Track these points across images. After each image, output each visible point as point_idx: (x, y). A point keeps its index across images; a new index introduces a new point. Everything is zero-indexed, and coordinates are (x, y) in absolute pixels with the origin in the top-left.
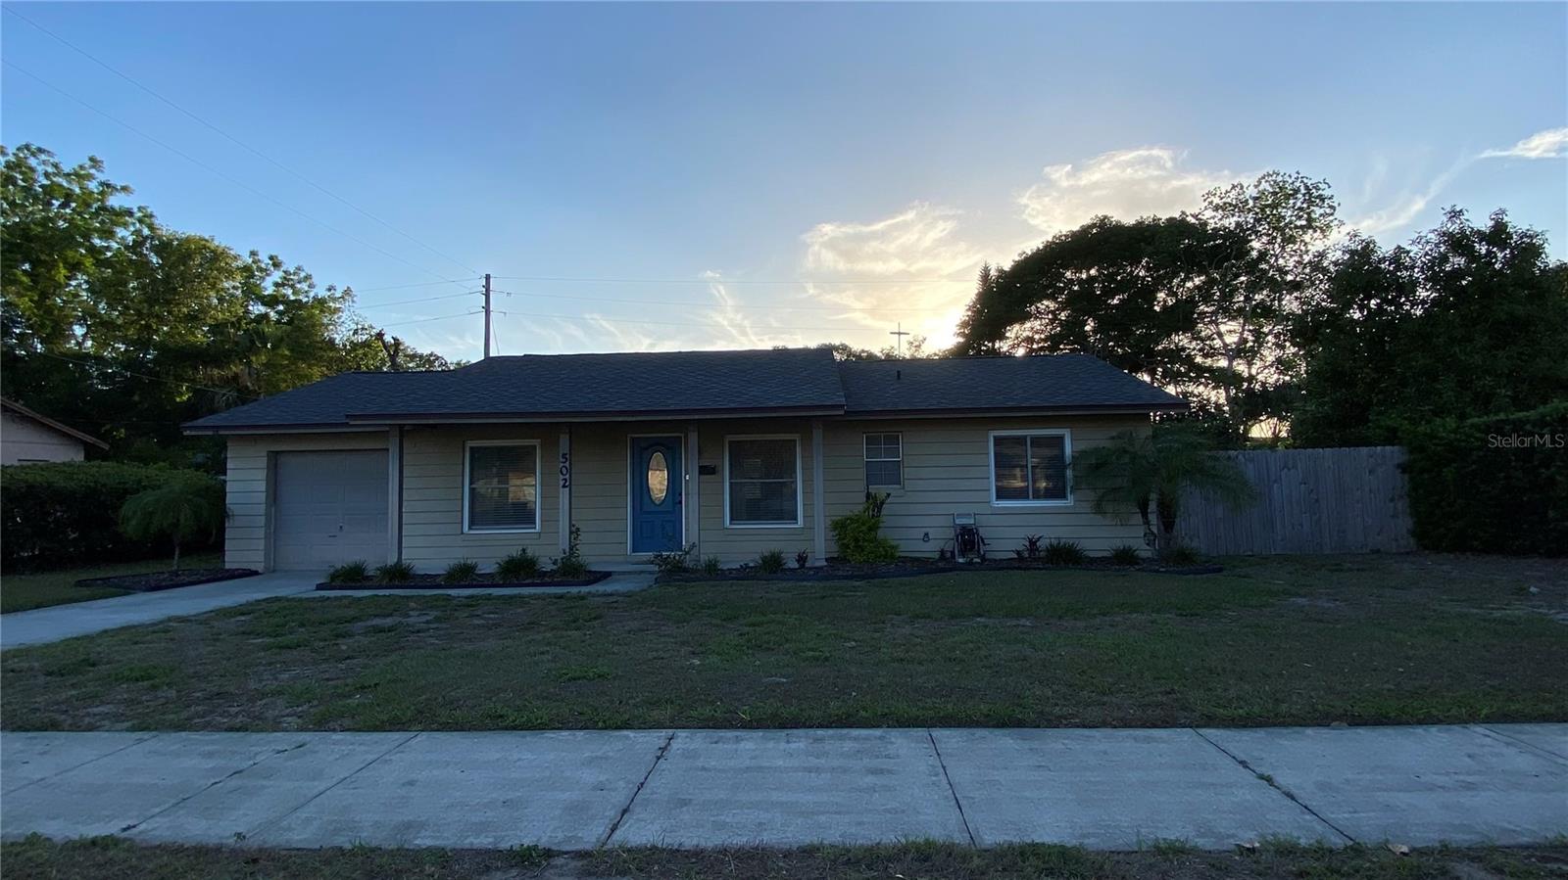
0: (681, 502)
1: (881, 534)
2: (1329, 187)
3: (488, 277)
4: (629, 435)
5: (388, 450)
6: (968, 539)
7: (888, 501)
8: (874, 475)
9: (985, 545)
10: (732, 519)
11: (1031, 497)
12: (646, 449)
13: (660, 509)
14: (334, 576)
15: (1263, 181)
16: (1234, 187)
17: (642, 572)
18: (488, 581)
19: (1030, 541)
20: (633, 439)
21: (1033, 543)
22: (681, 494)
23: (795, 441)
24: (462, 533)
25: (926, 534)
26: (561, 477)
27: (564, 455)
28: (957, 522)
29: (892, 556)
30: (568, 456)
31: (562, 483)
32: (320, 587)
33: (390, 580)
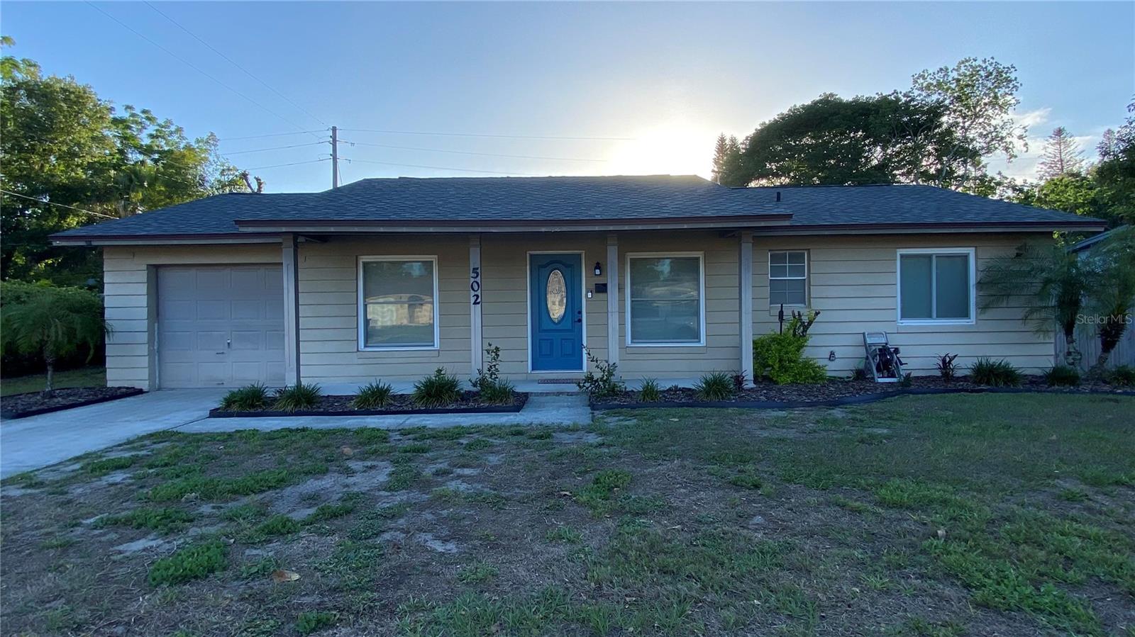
0: (580, 321)
1: (807, 353)
2: (1016, 70)
3: (334, 129)
4: (528, 252)
5: (282, 264)
6: (886, 358)
7: (818, 318)
8: (778, 293)
9: (902, 364)
10: (633, 338)
11: (934, 314)
12: (545, 266)
13: (559, 327)
14: (229, 402)
15: (962, 65)
16: (941, 69)
17: (559, 394)
18: (400, 405)
19: (944, 361)
20: (531, 255)
21: (946, 364)
22: (580, 313)
23: (698, 259)
24: (358, 351)
25: (832, 354)
26: (473, 293)
27: (475, 270)
28: (869, 341)
29: (822, 378)
30: (479, 271)
31: (473, 300)
32: (215, 414)
33: (296, 406)
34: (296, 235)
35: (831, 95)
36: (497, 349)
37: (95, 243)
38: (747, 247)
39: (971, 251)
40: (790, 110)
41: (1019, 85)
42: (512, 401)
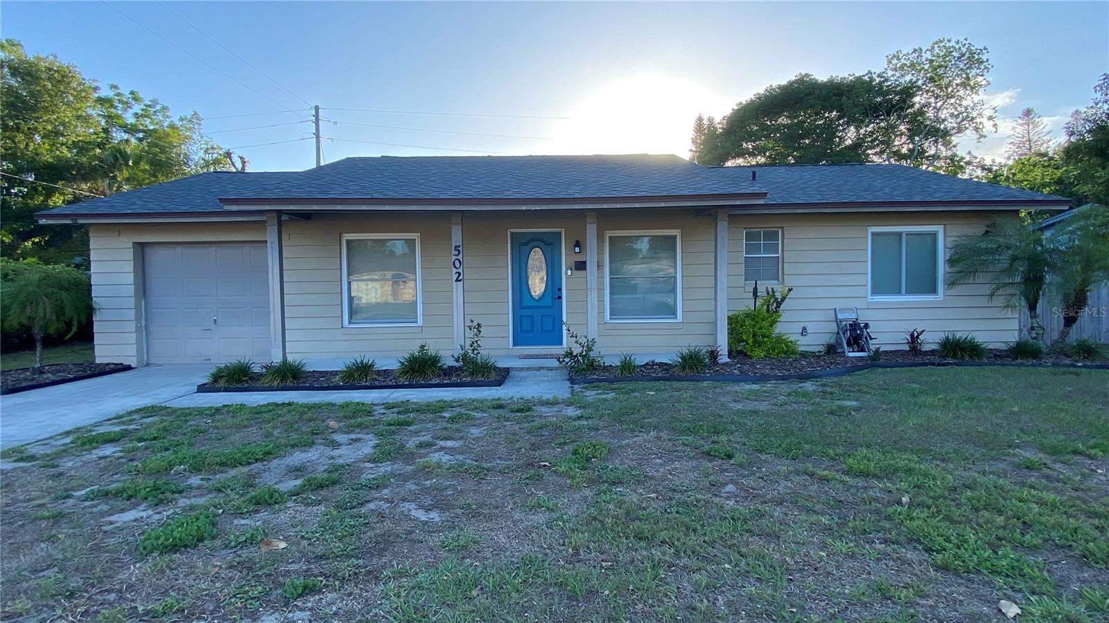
0: (560, 298)
1: (779, 329)
2: (988, 52)
3: (317, 108)
4: (509, 230)
5: (266, 241)
6: (856, 334)
8: (753, 270)
9: (871, 339)
11: (903, 290)
12: (526, 244)
13: (540, 304)
14: (216, 377)
15: (936, 46)
16: (915, 50)
17: (540, 369)
18: (384, 380)
19: (912, 336)
20: (512, 234)
21: (914, 339)
22: (560, 289)
23: (675, 237)
24: (342, 327)
25: (804, 329)
26: (454, 270)
27: (457, 248)
28: (840, 317)
29: (794, 353)
30: (460, 249)
31: (455, 277)
32: (202, 389)
33: (282, 381)
34: (280, 212)
35: (807, 75)
36: (479, 325)
37: (81, 221)
38: (722, 226)
39: (938, 229)
40: (766, 90)
41: (990, 67)
42: (493, 377)
